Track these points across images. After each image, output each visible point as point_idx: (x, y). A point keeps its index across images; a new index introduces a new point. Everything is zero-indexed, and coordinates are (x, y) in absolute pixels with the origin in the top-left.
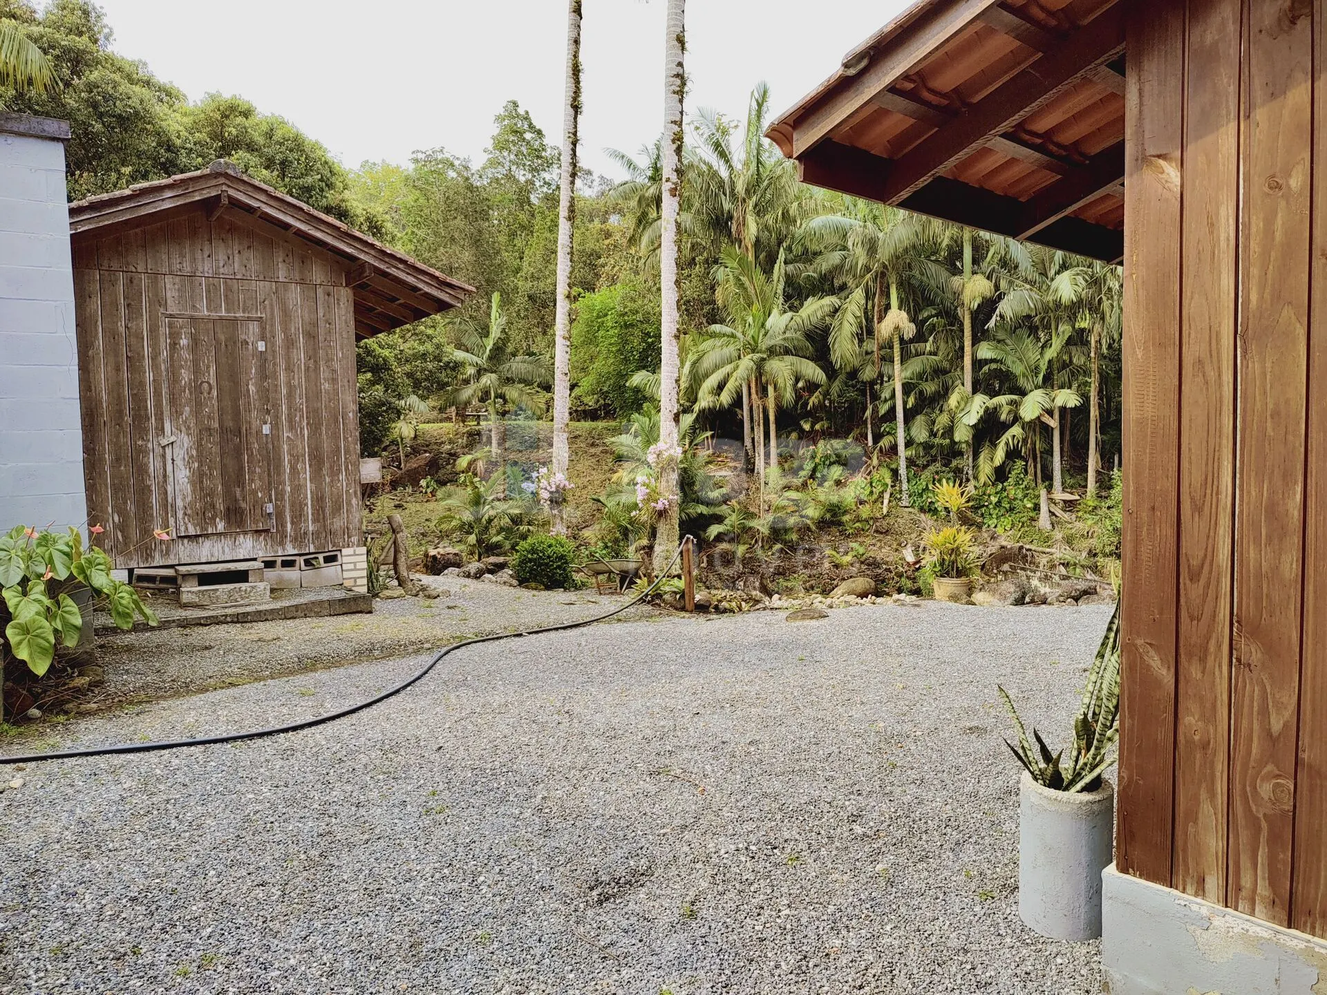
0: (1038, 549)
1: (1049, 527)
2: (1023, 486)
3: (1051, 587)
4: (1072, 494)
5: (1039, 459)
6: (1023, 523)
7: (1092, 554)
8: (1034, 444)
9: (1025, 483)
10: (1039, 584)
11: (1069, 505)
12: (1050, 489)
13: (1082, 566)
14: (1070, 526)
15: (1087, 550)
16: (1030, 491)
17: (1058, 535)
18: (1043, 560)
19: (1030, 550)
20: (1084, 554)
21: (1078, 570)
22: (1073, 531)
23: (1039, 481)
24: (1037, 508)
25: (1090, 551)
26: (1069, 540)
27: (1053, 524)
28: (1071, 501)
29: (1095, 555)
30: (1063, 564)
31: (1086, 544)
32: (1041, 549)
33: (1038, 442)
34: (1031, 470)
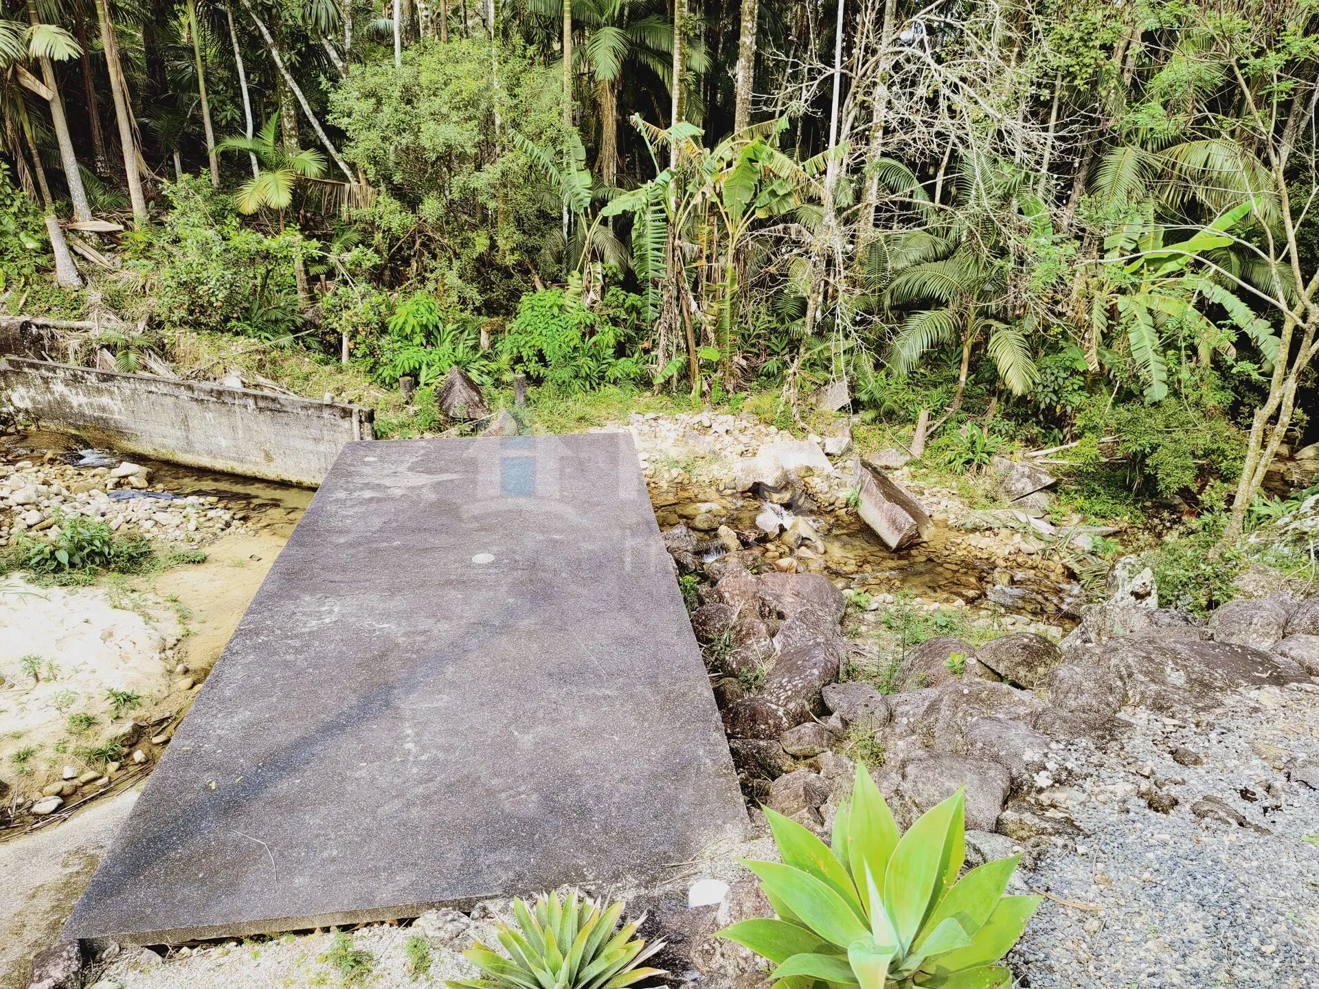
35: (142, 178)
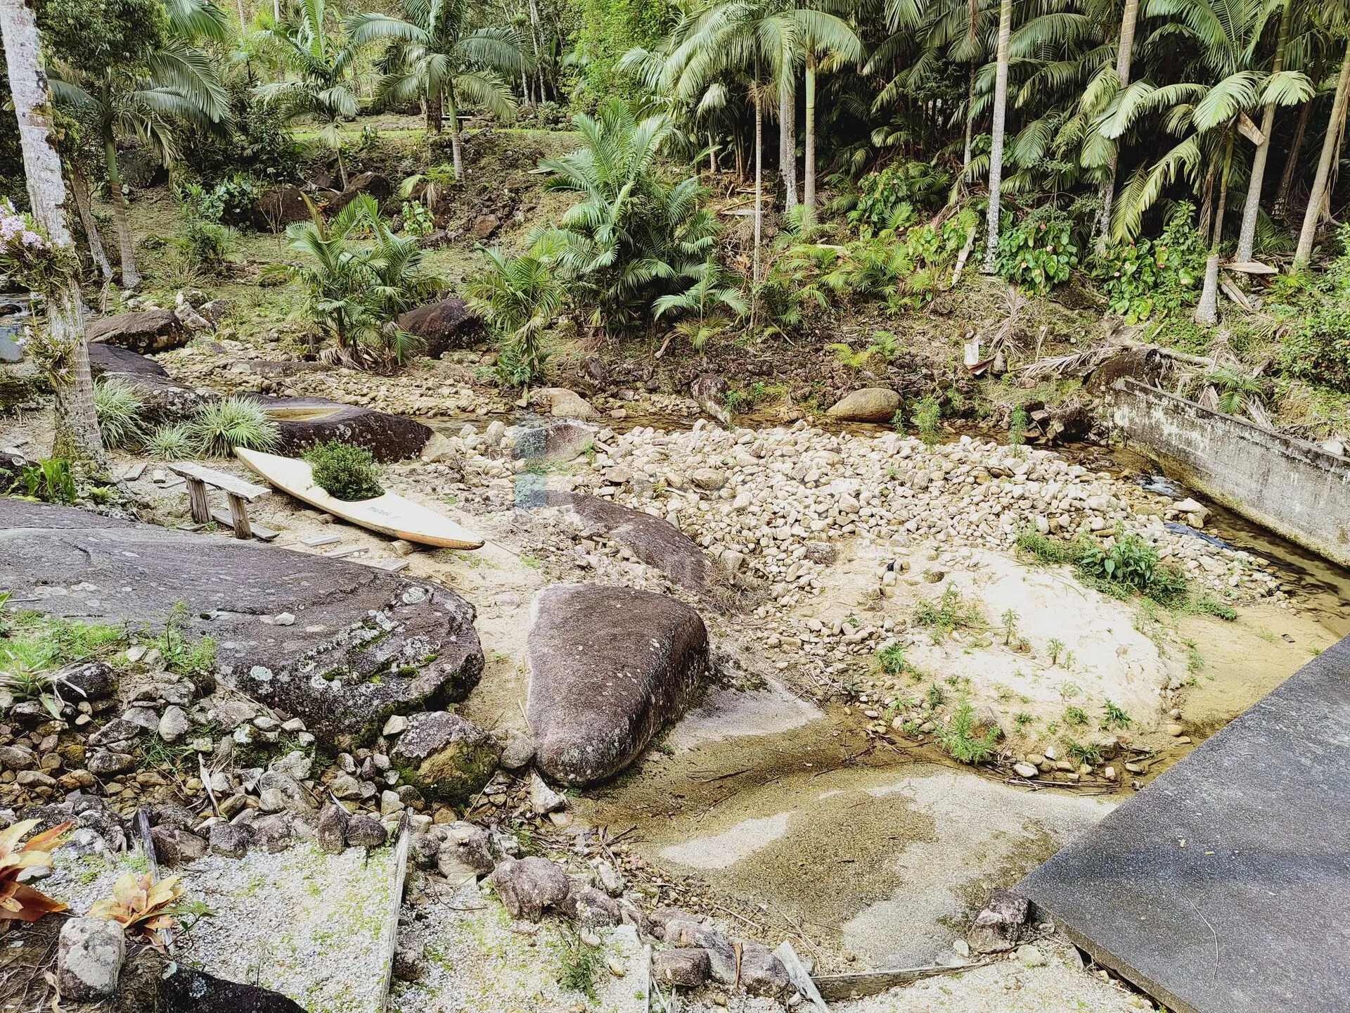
0: (1180, 355)
1: (1212, 319)
2: (1184, 247)
3: (1181, 425)
4: (1266, 262)
5: (1222, 202)
6: (1170, 311)
7: (1272, 370)
8: (1218, 176)
9: (1189, 242)
10: (1163, 419)
11: (1258, 283)
12: (1229, 254)
13: (1248, 393)
14: (1248, 319)
15: (1265, 363)
16: (1195, 256)
17: (1223, 334)
18: (1185, 376)
19: (1169, 357)
20: (1258, 370)
21: (1237, 399)
22: (1252, 327)
23: (1217, 239)
24: (1198, 285)
25: (1270, 365)
26: (1239, 345)
27: (1219, 315)
28: (1263, 276)
29: (1277, 373)
30: (1216, 386)
31: (1264, 353)
32: (1185, 357)
33: (1226, 171)
34: (1205, 219)
35: (1320, 220)
